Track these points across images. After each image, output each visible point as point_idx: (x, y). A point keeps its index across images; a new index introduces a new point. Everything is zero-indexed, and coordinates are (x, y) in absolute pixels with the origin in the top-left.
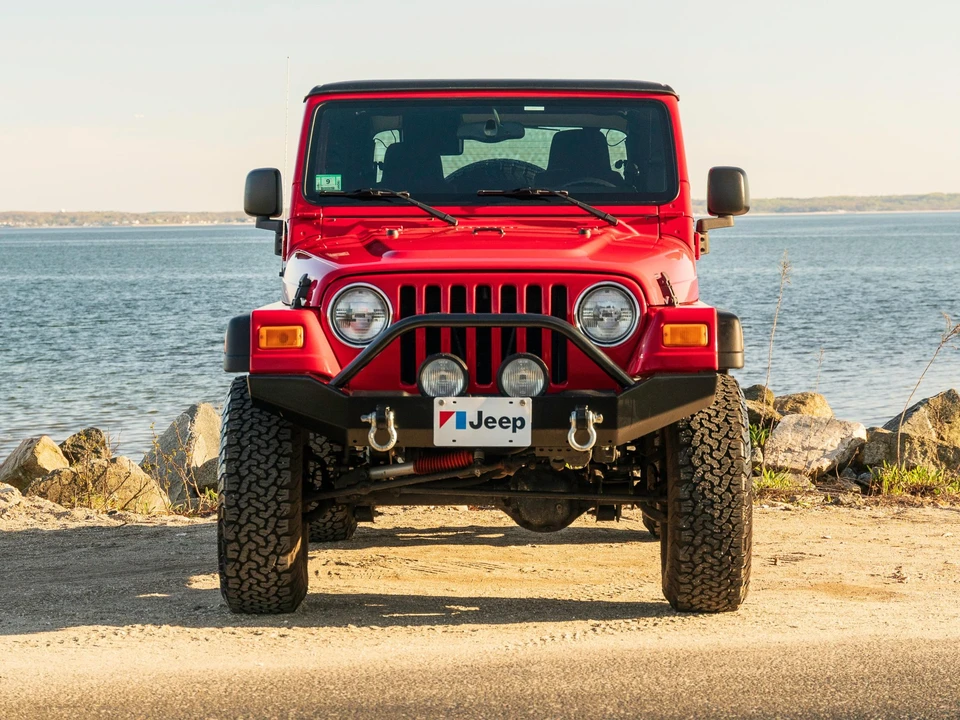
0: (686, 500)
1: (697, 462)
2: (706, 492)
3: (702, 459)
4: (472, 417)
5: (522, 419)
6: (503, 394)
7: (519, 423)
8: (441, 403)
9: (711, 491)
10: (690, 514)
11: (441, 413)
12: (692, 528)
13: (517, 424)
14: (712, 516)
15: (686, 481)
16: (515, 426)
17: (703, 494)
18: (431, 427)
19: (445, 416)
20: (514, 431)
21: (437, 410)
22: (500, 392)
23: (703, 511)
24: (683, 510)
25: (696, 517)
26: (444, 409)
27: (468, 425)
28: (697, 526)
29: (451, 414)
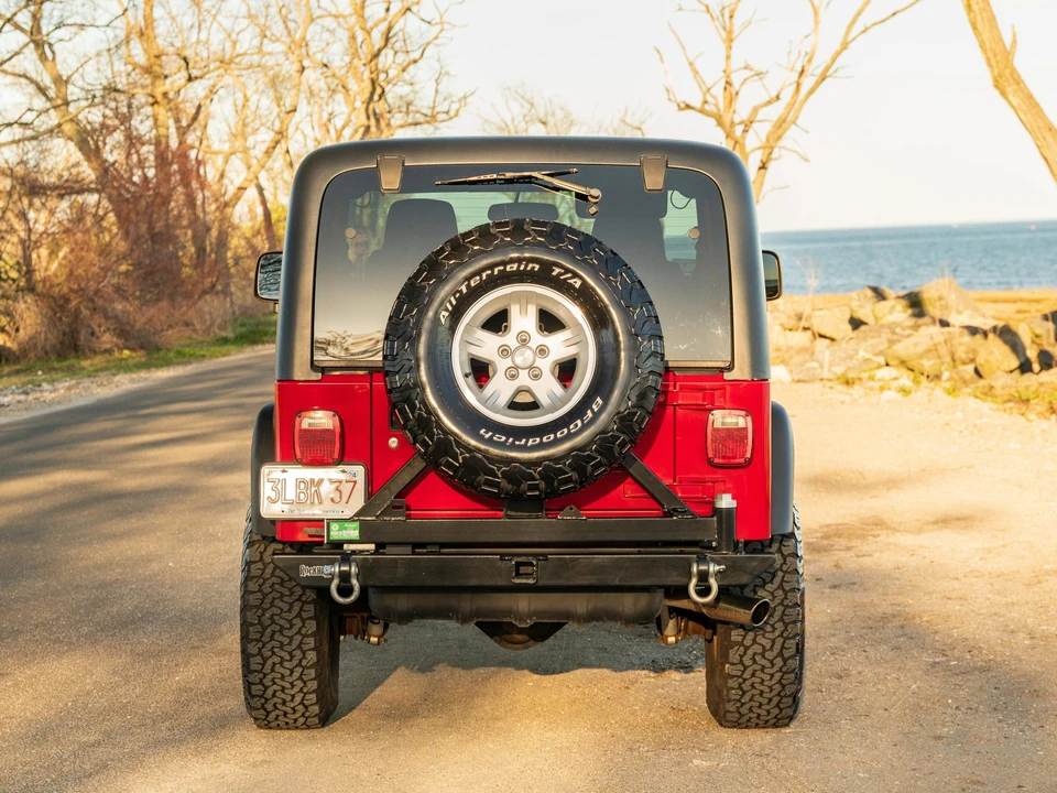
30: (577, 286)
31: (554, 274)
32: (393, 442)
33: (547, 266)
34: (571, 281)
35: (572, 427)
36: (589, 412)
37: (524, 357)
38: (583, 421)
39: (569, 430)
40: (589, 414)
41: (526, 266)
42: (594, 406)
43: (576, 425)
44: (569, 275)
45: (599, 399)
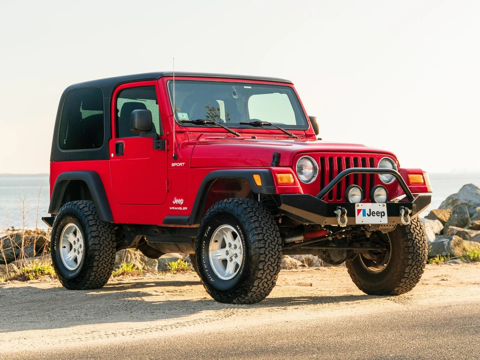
0: (411, 247)
1: (413, 232)
2: (417, 243)
3: (414, 230)
4: (367, 212)
5: (383, 212)
6: (375, 202)
7: (383, 214)
8: (358, 206)
9: (419, 243)
10: (412, 253)
11: (358, 210)
12: (412, 259)
13: (381, 214)
14: (419, 253)
15: (410, 239)
16: (382, 215)
17: (416, 244)
18: (355, 216)
19: (359, 211)
20: (381, 217)
21: (357, 208)
22: (373, 202)
23: (417, 251)
24: (410, 251)
25: (414, 254)
26: (359, 208)
27: (366, 215)
28: (414, 258)
29: (361, 210)
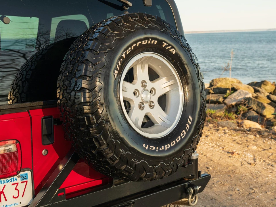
30: (174, 53)
31: (163, 46)
32: (44, 152)
33: (160, 42)
34: (171, 50)
35: (182, 135)
36: (187, 125)
37: (146, 96)
38: (186, 131)
39: (181, 137)
40: (188, 126)
41: (151, 42)
42: (189, 121)
43: (183, 133)
44: (170, 47)
45: (190, 117)
